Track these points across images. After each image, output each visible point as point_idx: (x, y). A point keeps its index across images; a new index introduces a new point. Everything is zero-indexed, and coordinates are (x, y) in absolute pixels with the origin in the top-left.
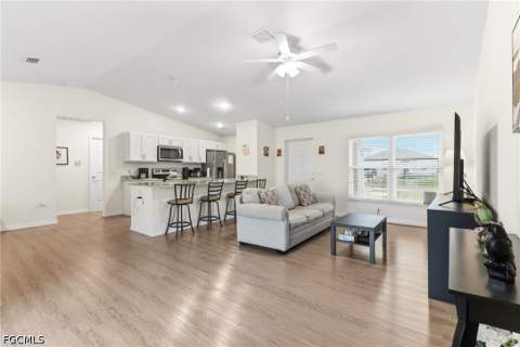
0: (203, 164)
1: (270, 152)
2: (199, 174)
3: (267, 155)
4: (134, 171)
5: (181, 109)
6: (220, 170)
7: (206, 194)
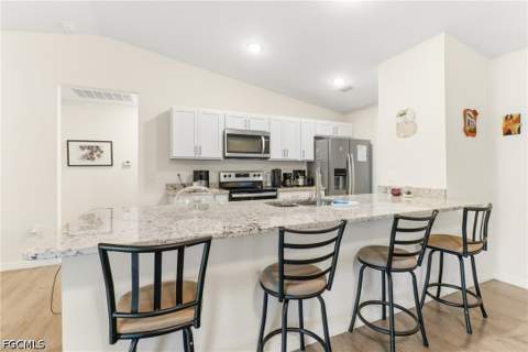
0: (310, 164)
1: (480, 124)
2: (301, 181)
3: (471, 132)
4: (187, 175)
5: (254, 48)
6: (341, 173)
7: (275, 260)
